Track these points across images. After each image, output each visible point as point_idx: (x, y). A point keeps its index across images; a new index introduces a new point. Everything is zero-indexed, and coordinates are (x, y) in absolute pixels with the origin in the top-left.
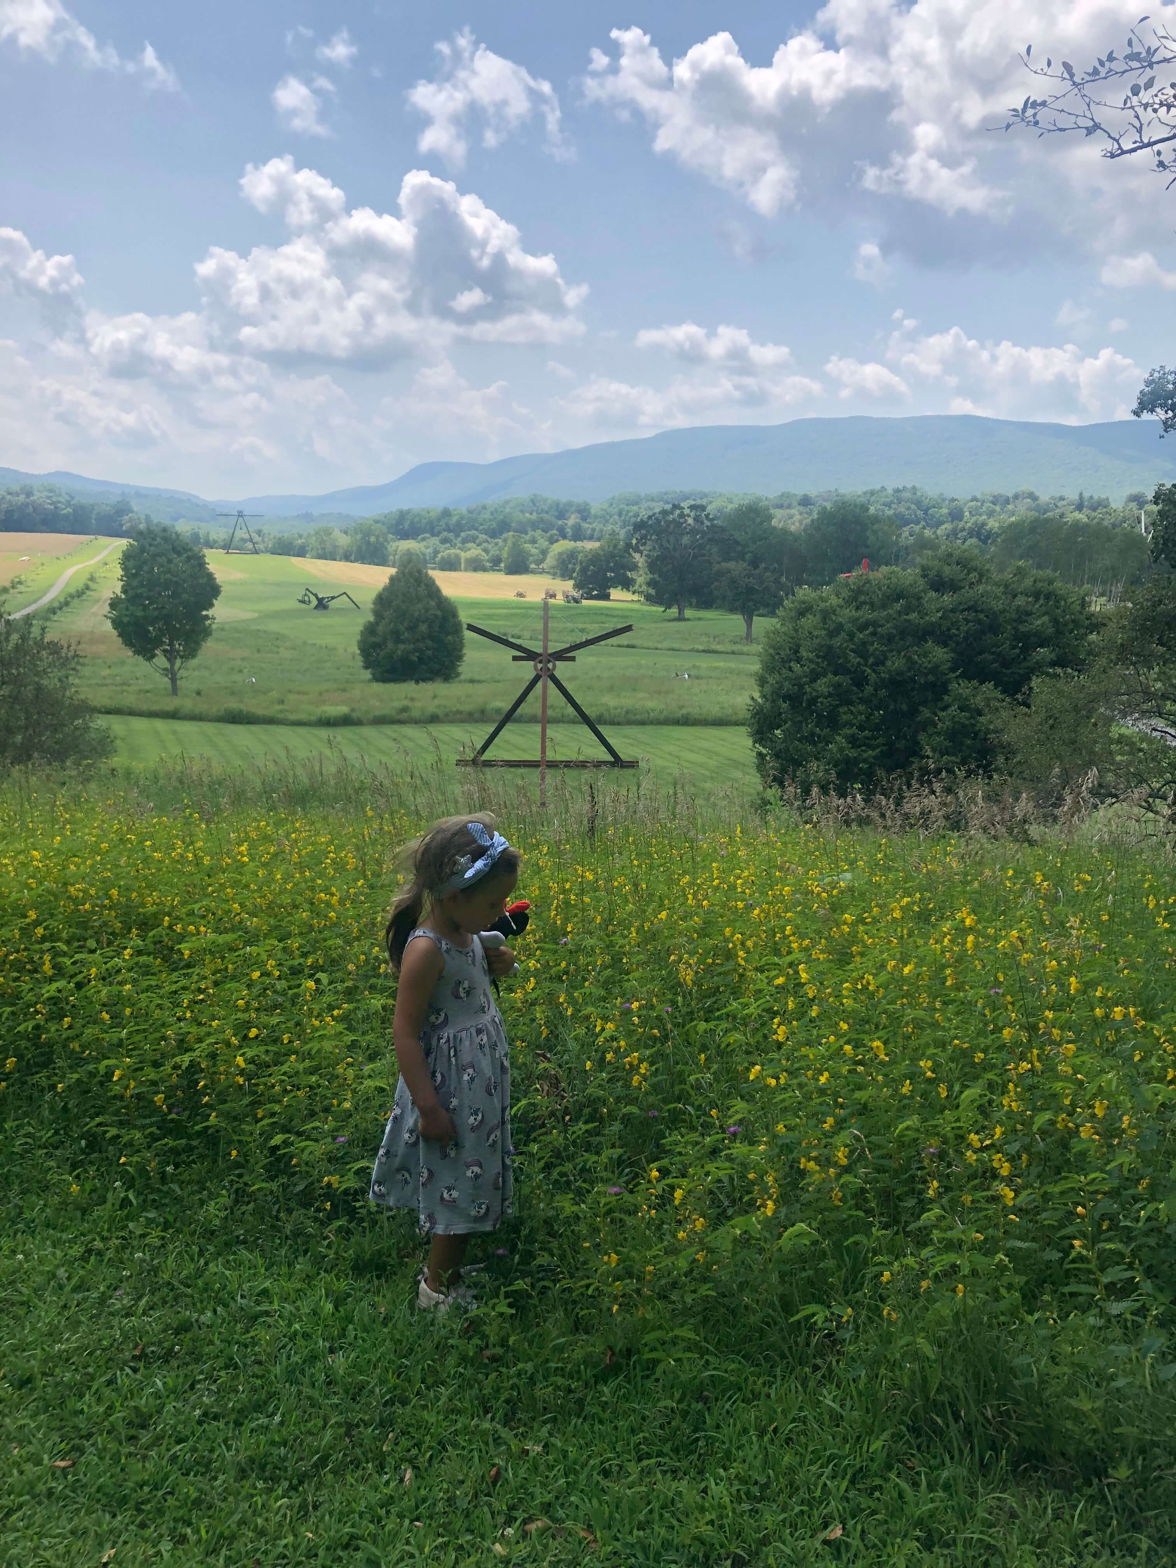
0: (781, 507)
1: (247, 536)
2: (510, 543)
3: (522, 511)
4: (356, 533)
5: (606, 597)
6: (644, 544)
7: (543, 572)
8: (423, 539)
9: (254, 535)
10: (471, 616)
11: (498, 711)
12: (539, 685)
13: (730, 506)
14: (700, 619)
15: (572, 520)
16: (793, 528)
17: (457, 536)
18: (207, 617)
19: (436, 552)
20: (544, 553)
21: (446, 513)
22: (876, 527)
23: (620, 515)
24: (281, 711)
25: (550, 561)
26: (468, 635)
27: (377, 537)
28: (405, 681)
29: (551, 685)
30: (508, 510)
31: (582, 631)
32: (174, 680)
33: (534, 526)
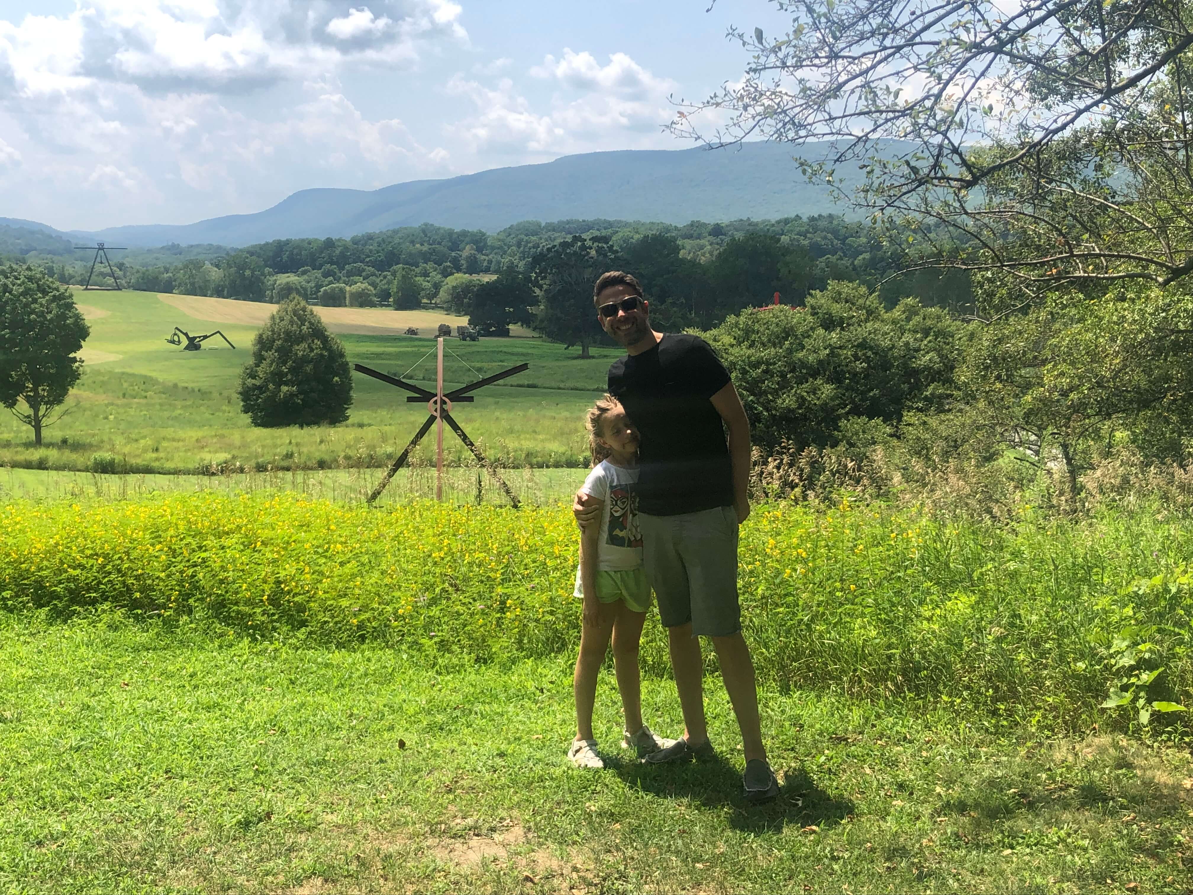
0: (690, 237)
1: (107, 270)
2: (399, 275)
3: (413, 242)
4: (229, 266)
5: (505, 333)
6: (544, 278)
7: (436, 307)
8: (304, 273)
9: (115, 268)
10: (358, 355)
11: (389, 456)
12: (434, 427)
13: (637, 237)
14: (605, 356)
15: (467, 251)
16: (703, 260)
17: (342, 269)
18: (74, 360)
19: (318, 287)
20: (437, 286)
21: (329, 244)
22: (788, 258)
23: (519, 245)
24: (157, 459)
25: (443, 295)
26: (356, 375)
27: (253, 271)
28: (288, 425)
29: (447, 427)
30: (397, 241)
31: (479, 370)
32: (38, 428)
33: (426, 257)
